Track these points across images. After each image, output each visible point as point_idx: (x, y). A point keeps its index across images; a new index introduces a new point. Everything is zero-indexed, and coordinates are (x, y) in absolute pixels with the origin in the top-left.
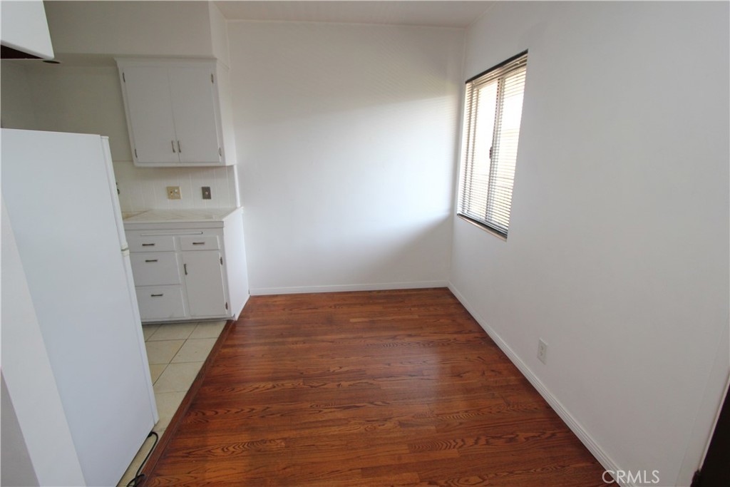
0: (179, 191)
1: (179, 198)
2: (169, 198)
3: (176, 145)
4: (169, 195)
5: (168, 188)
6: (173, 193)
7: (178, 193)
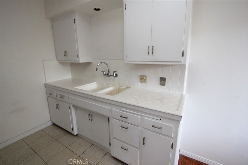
0: (146, 78)
1: (146, 83)
2: (140, 82)
3: (150, 49)
4: (140, 80)
5: (140, 76)
6: (143, 79)
7: (145, 80)
